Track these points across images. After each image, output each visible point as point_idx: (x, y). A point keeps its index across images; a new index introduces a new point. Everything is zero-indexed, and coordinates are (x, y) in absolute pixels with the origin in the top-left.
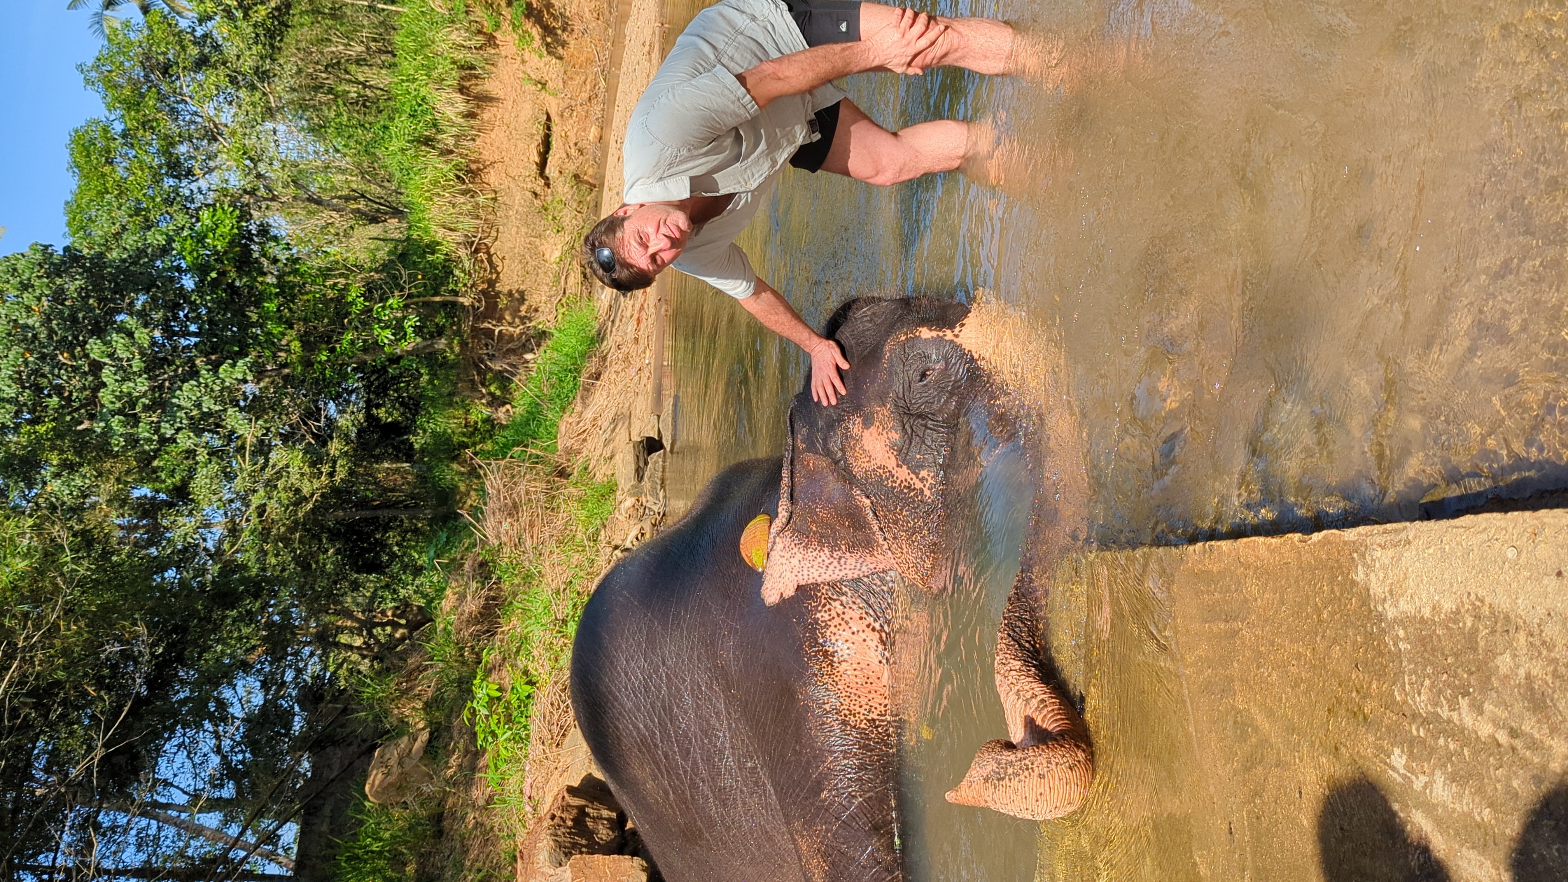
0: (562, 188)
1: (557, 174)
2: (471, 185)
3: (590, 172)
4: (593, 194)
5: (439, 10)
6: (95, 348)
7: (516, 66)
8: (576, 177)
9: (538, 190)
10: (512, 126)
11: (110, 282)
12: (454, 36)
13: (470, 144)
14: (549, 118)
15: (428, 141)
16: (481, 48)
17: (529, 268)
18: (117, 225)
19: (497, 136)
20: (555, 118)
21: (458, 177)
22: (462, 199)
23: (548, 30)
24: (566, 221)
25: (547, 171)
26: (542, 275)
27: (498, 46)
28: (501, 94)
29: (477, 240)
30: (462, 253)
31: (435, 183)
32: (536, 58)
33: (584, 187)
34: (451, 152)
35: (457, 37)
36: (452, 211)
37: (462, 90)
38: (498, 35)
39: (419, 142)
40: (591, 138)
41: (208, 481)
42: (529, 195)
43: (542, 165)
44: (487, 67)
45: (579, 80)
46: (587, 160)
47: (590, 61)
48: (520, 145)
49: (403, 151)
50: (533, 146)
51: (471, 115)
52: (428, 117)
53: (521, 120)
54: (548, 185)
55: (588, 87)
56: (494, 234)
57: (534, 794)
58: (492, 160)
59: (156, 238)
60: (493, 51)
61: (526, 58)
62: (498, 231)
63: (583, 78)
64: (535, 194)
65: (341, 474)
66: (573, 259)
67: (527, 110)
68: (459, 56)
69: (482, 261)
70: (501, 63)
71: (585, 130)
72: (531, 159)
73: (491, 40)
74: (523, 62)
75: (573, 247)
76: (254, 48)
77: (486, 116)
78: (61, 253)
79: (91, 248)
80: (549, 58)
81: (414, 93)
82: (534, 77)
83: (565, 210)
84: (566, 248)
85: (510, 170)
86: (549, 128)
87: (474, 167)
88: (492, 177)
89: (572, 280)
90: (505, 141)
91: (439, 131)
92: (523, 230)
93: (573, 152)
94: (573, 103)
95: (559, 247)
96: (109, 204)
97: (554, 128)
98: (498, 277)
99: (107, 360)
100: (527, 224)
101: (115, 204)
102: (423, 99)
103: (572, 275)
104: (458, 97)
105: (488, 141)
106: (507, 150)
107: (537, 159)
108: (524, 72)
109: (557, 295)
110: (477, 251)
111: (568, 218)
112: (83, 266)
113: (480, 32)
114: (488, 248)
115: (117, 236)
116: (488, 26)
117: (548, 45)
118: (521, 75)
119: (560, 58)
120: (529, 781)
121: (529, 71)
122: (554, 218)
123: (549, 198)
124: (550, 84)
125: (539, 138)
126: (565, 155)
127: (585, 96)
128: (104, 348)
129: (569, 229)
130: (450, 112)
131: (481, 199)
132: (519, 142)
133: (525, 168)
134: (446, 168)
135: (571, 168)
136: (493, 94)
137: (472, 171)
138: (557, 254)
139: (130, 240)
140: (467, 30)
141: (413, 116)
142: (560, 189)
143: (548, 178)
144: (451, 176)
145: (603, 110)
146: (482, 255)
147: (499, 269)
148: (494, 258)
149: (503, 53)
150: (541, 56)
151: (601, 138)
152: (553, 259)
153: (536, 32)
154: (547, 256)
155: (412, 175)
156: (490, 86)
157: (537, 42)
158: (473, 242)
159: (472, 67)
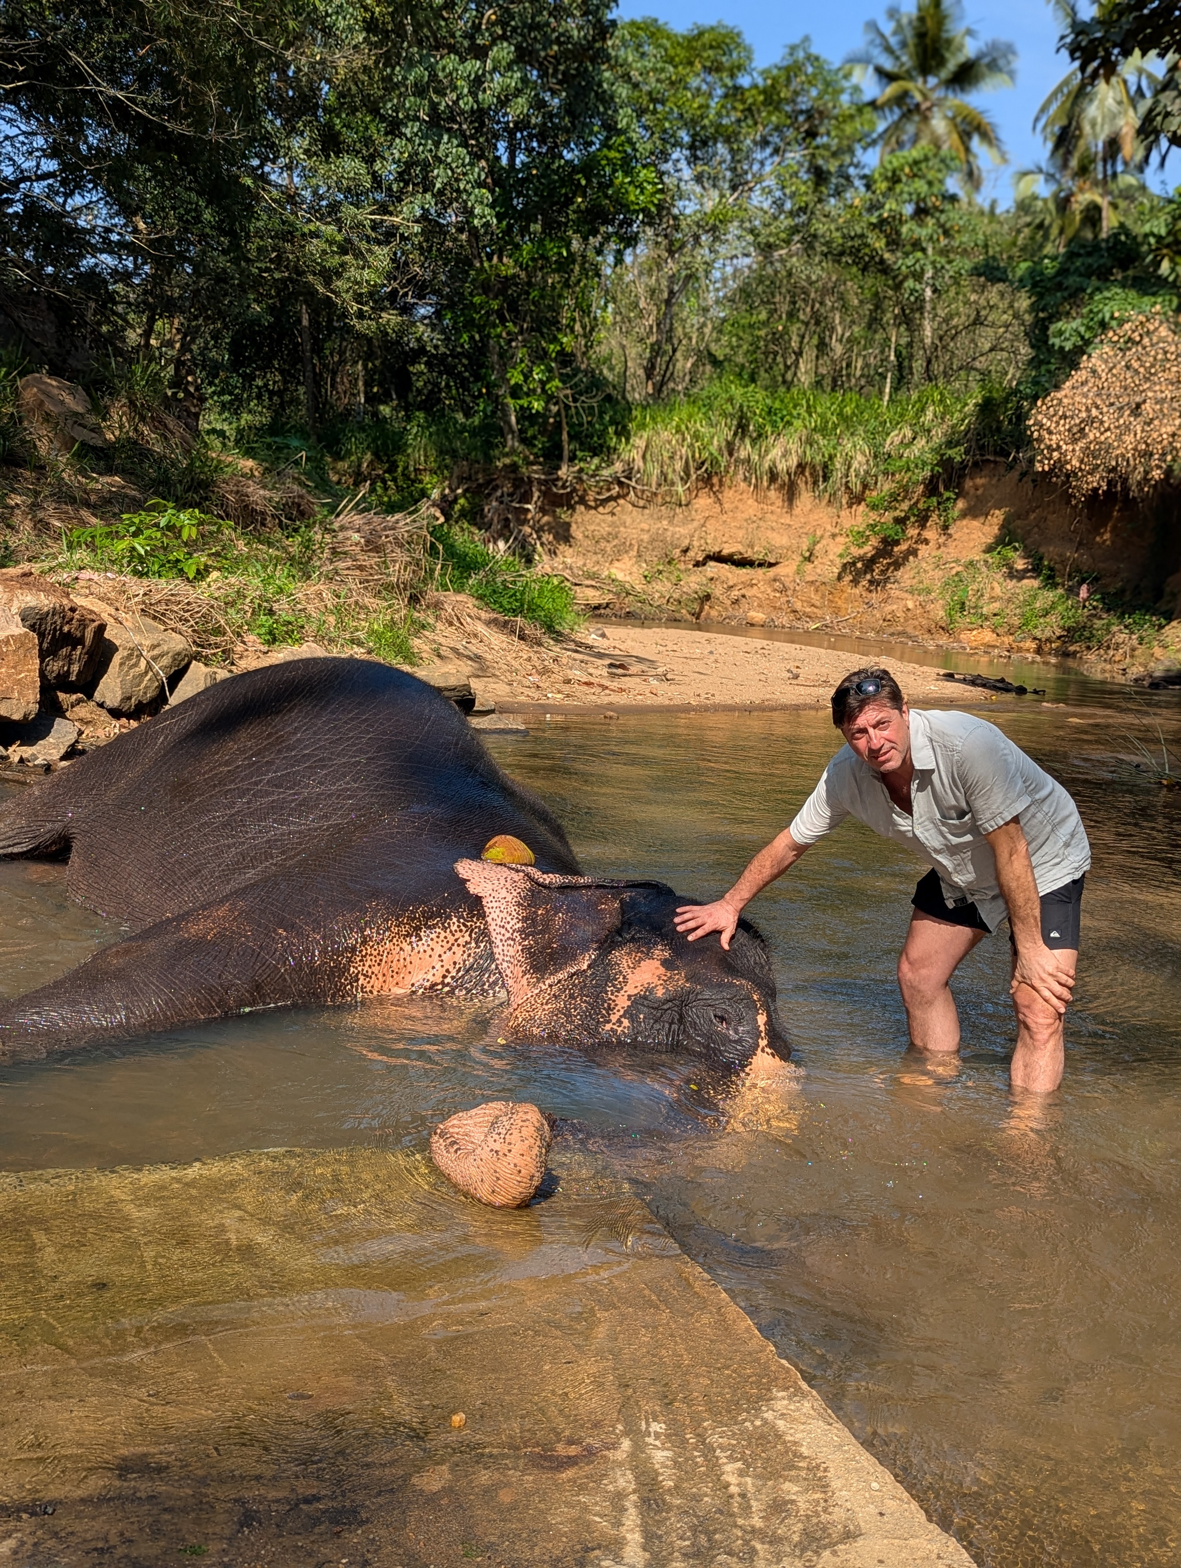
0: (694, 581)
1: (710, 575)
2: (694, 477)
3: (714, 613)
4: (689, 617)
5: (888, 441)
6: (504, 52)
7: (829, 527)
8: (708, 597)
9: (691, 554)
10: (761, 523)
11: (576, 69)
12: (860, 457)
13: (741, 476)
14: (771, 565)
15: (742, 428)
16: (847, 487)
17: (603, 544)
18: (640, 79)
19: (751, 507)
20: (772, 572)
21: (703, 463)
22: (679, 465)
23: (870, 563)
24: (658, 586)
25: (712, 563)
26: (595, 558)
27: (850, 507)
28: (797, 511)
29: (633, 484)
30: (618, 466)
31: (696, 436)
32: (840, 550)
33: (696, 607)
34: (731, 454)
35: (859, 462)
36: (665, 454)
37: (801, 466)
38: (862, 507)
39: (741, 418)
40: (752, 614)
41: (352, 175)
42: (686, 543)
43: (719, 558)
44: (827, 495)
45: (816, 598)
46: (726, 609)
47: (837, 611)
48: (741, 533)
49: (731, 400)
50: (740, 548)
51: (773, 476)
52: (769, 428)
53: (769, 533)
54: (697, 564)
55: (808, 610)
56: (641, 503)
57: (82, 583)
58: (724, 500)
59: (624, 118)
60: (844, 501)
61: (839, 539)
62: (644, 507)
63: (818, 604)
64: (685, 551)
65: (359, 326)
66: (615, 594)
67: (780, 540)
68: (838, 463)
69: (609, 490)
70: (832, 510)
71: (760, 606)
72: (726, 546)
73: (857, 499)
74: (834, 536)
75: (628, 594)
76: (838, 234)
77: (772, 494)
78: (610, 17)
79: (613, 46)
80: (839, 565)
81: (795, 413)
82: (817, 547)
83: (669, 585)
84: (627, 586)
85: (712, 521)
86: (760, 565)
87: (715, 480)
88: (703, 502)
89: (590, 592)
90: (746, 516)
91: (754, 441)
92: (646, 537)
93: (735, 594)
94: (789, 593)
95: (628, 578)
96: (663, 70)
97: (760, 571)
98: (591, 508)
99: (489, 65)
100: (652, 541)
101: (663, 76)
102: (789, 423)
103: (598, 593)
104: (793, 461)
105: (745, 496)
106: (734, 518)
107: (725, 552)
108: (822, 537)
109: (573, 575)
110: (621, 484)
111: (661, 588)
112: (594, 40)
113: (865, 486)
114: (624, 496)
115: (626, 77)
116: (873, 495)
117: (854, 564)
118: (819, 533)
119: (839, 578)
120: (95, 577)
121: (824, 542)
122: (660, 572)
123: (682, 566)
124: (809, 567)
125: (749, 554)
126: (731, 583)
127: (798, 606)
128: (504, 63)
129: (649, 589)
130: (776, 453)
131: (680, 489)
132: (744, 531)
133: (715, 538)
134: (713, 449)
135: (717, 591)
136: (797, 502)
137: (710, 477)
138: (620, 576)
139: (623, 91)
140: (867, 472)
141: (769, 413)
142: (693, 578)
143: (704, 564)
144: (706, 454)
145: (783, 627)
146: (616, 489)
147: (601, 509)
148: (613, 503)
149: (842, 513)
150: (841, 556)
151: (752, 625)
152: (613, 571)
153: (868, 550)
154: (617, 564)
155: (704, 410)
156: (805, 498)
157: (856, 552)
158: (630, 479)
159: (826, 478)
